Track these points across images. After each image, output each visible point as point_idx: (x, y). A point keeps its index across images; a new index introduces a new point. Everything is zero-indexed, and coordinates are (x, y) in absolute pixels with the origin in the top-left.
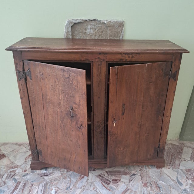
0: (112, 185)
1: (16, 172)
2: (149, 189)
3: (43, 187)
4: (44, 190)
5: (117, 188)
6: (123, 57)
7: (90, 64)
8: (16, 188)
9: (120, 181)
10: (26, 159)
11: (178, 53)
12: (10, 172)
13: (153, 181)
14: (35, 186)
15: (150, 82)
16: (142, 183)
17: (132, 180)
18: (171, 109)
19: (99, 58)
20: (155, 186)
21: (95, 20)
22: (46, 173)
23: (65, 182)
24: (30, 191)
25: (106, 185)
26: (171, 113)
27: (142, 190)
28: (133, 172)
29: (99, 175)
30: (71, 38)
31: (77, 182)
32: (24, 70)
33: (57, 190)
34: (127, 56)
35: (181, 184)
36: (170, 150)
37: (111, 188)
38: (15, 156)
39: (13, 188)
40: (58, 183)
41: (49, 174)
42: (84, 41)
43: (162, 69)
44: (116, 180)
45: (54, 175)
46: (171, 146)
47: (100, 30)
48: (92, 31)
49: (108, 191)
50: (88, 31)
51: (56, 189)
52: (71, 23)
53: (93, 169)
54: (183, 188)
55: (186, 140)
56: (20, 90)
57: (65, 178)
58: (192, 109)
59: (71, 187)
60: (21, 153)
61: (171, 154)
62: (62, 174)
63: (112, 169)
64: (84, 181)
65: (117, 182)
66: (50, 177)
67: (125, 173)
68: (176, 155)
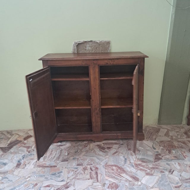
2: (132, 151)
3: (60, 152)
4: (60, 153)
6: (108, 62)
9: (112, 147)
14: (54, 152)
16: (127, 149)
17: (120, 147)
18: (143, 95)
19: (94, 63)
21: (91, 41)
22: (61, 145)
23: (74, 149)
24: (51, 154)
25: (102, 150)
26: (143, 98)
27: (127, 152)
28: (122, 143)
29: (98, 145)
30: (76, 52)
31: (82, 149)
35: (155, 149)
36: (150, 131)
37: (105, 151)
40: (69, 149)
41: (63, 145)
42: (85, 54)
44: (109, 147)
46: (151, 128)
47: (95, 47)
48: (90, 48)
49: (103, 153)
50: (87, 48)
51: (69, 152)
52: (76, 43)
53: (93, 142)
54: (156, 151)
55: (164, 125)
57: (74, 147)
59: (78, 151)
61: (151, 132)
62: (72, 145)
63: (107, 142)
64: (87, 148)
65: (110, 149)
66: (64, 147)
67: (116, 144)
68: (154, 133)
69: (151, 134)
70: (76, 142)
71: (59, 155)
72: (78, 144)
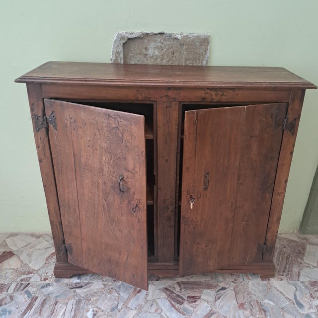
0: (186, 305)
1: (31, 280)
2: (247, 313)
3: (74, 307)
4: (75, 311)
5: (195, 310)
6: (207, 95)
7: (152, 105)
8: (30, 307)
9: (200, 298)
10: (47, 260)
11: (299, 88)
12: (21, 280)
13: (254, 300)
14: (61, 305)
15: (251, 137)
16: (236, 303)
17: (220, 298)
18: (286, 182)
19: (167, 96)
20: (257, 309)
21: (162, 34)
22: (78, 283)
23: (110, 299)
24: (53, 312)
25: (177, 306)
26: (285, 188)
27: (237, 314)
28: (222, 285)
29: (166, 289)
30: (122, 62)
31: (129, 299)
32: (44, 114)
33: (96, 311)
34: (213, 93)
35: (300, 305)
36: (284, 249)
37: (185, 310)
38: (29, 255)
39: (26, 307)
40: (97, 300)
41: (83, 284)
42: (143, 69)
43: (271, 116)
44: (193, 297)
45: (93, 287)
46: (285, 243)
47: (171, 50)
48: (157, 52)
49: (180, 314)
50: (150, 52)
51: (96, 309)
52: (122, 38)
54: (305, 313)
55: (312, 234)
56: (38, 147)
57: (110, 292)
59: (120, 307)
60: (39, 249)
61: (286, 255)
62: (105, 285)
63: (188, 279)
64: (141, 298)
65: (195, 301)
66: (85, 290)
68: (293, 258)
69: (287, 258)
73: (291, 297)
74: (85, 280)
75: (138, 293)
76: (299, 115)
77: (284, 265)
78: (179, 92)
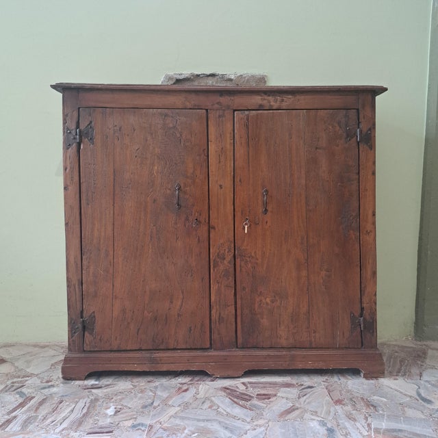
0: (255, 402)
1: (27, 382)
2: (348, 408)
3: (87, 405)
4: (88, 408)
5: (269, 406)
8: (21, 405)
9: (275, 395)
10: (52, 366)
12: (13, 383)
13: (357, 397)
14: (67, 403)
15: (317, 148)
16: (331, 400)
17: (305, 395)
18: (374, 215)
19: (219, 103)
20: (363, 404)
21: (213, 75)
22: (96, 385)
23: (141, 398)
24: (56, 409)
25: (242, 402)
26: (374, 223)
27: (332, 409)
28: (308, 384)
29: (225, 388)
31: (169, 398)
32: (78, 127)
33: (120, 409)
35: (429, 402)
36: (396, 354)
37: (254, 406)
38: (28, 362)
39: (15, 406)
40: (123, 398)
41: (103, 385)
43: (339, 123)
44: (264, 395)
45: (116, 388)
46: (396, 348)
49: (246, 410)
51: (119, 407)
52: (170, 79)
53: (209, 379)
56: (65, 169)
57: (142, 392)
58: (429, 252)
59: (156, 404)
60: (43, 357)
61: (400, 359)
62: (135, 386)
63: (257, 379)
64: (188, 396)
65: (269, 398)
66: (105, 391)
67: (288, 385)
68: (410, 361)
69: (401, 361)
70: (150, 378)
71: (84, 415)
72: (157, 384)
73: (414, 394)
74: (105, 381)
75: (183, 391)
76: (374, 124)
77: (398, 366)
78: (232, 98)
